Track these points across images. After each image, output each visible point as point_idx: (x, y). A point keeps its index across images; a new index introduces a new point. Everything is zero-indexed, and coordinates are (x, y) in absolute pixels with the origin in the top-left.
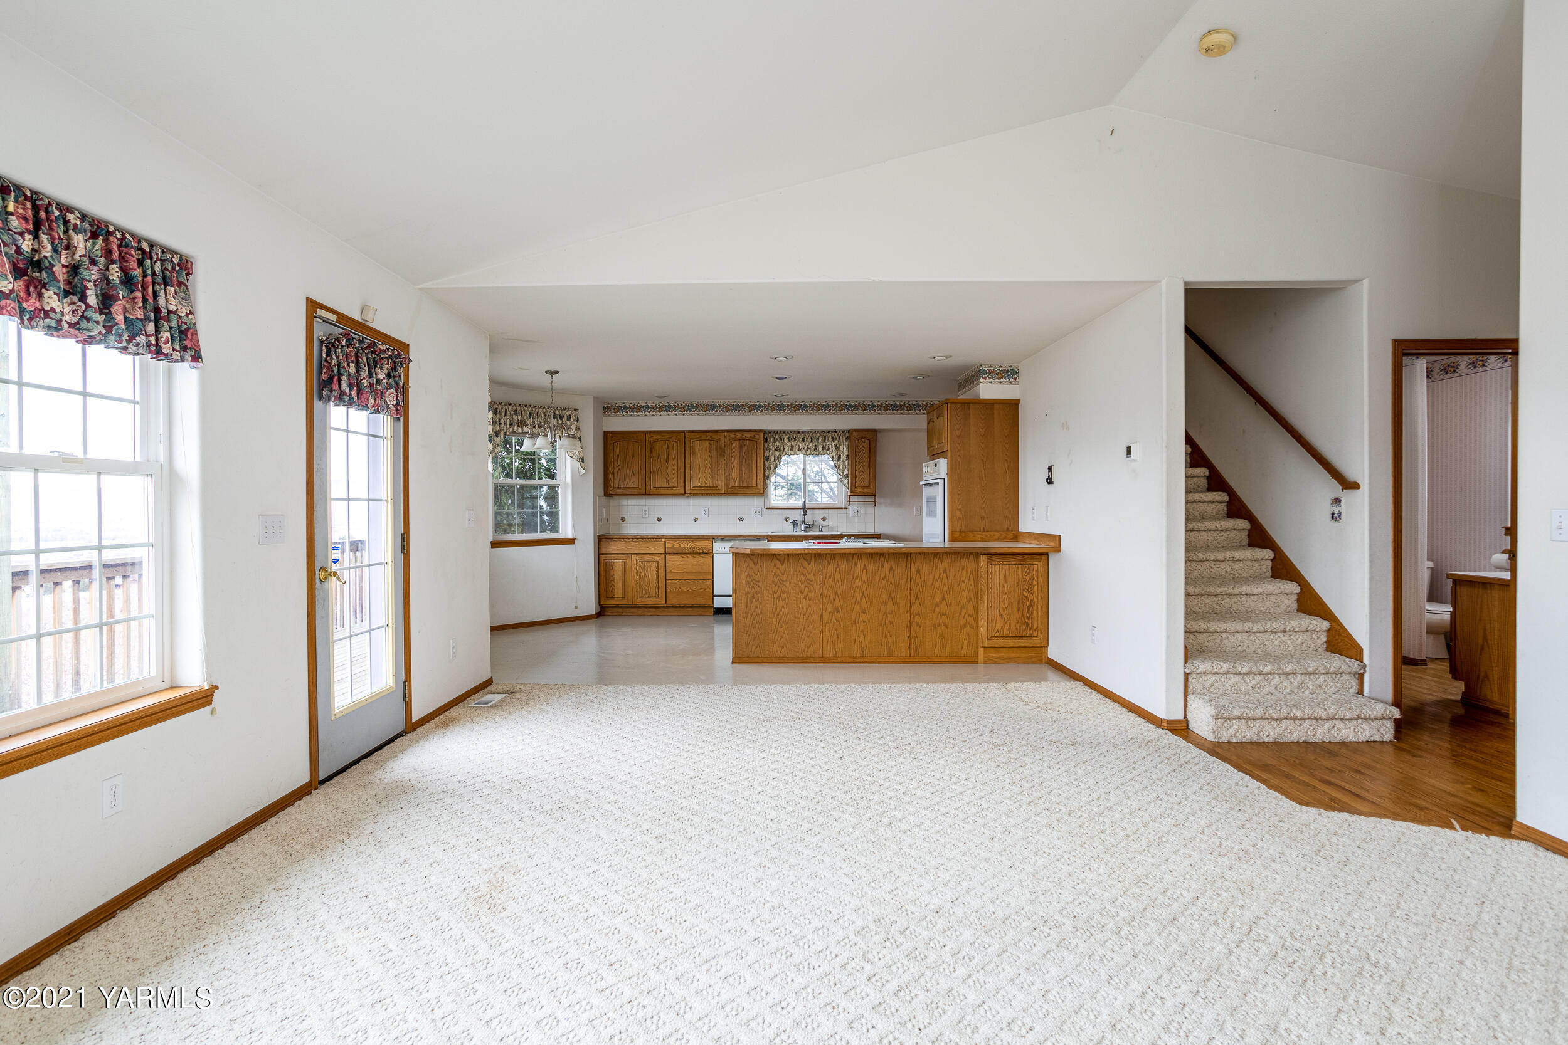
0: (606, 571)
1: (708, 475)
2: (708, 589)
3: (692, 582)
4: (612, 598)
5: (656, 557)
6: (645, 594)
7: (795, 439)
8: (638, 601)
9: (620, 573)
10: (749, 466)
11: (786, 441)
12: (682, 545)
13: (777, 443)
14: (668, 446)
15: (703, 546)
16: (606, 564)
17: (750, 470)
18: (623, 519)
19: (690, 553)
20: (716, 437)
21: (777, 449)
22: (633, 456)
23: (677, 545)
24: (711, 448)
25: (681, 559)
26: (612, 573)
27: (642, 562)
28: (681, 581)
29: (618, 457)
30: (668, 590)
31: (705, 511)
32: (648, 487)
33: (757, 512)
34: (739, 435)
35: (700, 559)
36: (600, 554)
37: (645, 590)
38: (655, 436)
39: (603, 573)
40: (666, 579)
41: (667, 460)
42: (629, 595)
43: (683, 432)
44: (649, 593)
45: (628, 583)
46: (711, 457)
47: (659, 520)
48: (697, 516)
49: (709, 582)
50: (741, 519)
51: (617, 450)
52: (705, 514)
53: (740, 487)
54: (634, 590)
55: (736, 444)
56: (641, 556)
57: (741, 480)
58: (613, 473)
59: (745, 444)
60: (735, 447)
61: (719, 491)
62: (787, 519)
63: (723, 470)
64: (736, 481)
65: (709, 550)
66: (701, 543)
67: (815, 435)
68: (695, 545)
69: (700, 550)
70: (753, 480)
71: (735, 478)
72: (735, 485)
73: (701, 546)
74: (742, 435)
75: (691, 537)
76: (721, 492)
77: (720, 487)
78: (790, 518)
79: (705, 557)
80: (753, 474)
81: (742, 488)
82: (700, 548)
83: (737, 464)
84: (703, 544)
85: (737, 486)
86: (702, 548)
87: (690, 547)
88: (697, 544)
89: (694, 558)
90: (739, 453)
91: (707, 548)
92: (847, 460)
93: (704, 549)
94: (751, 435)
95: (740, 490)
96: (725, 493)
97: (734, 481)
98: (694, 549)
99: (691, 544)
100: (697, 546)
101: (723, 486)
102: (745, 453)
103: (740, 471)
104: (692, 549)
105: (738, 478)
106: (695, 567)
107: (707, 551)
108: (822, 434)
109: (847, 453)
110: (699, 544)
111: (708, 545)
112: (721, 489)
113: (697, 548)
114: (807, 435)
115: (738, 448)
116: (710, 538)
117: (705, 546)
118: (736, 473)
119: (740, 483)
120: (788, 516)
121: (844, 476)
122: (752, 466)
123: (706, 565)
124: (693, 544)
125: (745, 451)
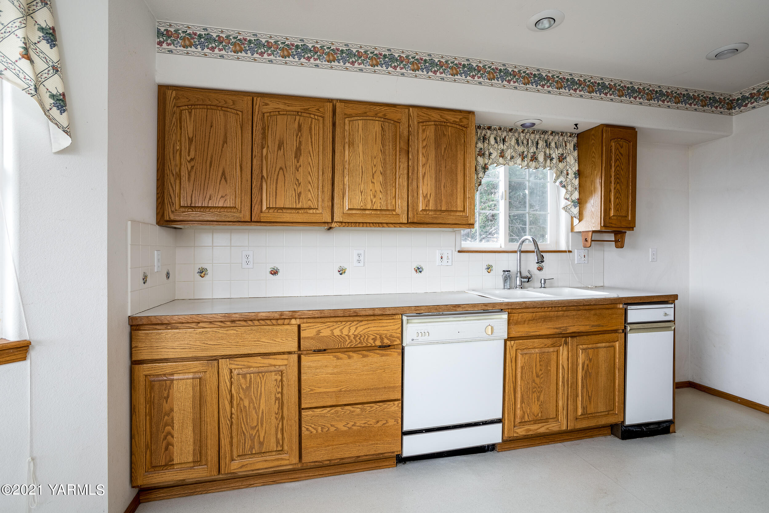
0: (150, 402)
1: (378, 187)
2: (391, 422)
3: (357, 410)
4: (169, 465)
5: (279, 361)
6: (252, 448)
7: (504, 140)
8: (235, 466)
9: (188, 404)
10: (453, 173)
11: (492, 141)
12: (337, 332)
13: (480, 145)
14: (300, 126)
15: (382, 331)
16: (151, 385)
17: (454, 182)
18: (202, 272)
19: (355, 349)
20: (392, 115)
21: (481, 154)
22: (225, 142)
23: (326, 332)
24: (383, 136)
25: (335, 362)
26: (166, 407)
27: (244, 376)
28: (334, 410)
29: (191, 140)
30: (304, 432)
31: (359, 255)
32: (256, 208)
33: (445, 258)
34: (436, 116)
35: (375, 359)
36: (135, 363)
37: (253, 440)
38: (273, 105)
39: (142, 408)
40: (300, 409)
41: (298, 154)
42: (212, 453)
43: (330, 100)
44: (261, 444)
45: (211, 428)
46: (383, 152)
47: (274, 272)
48: (344, 265)
49: (394, 407)
50: (419, 270)
51: (189, 127)
52: (359, 261)
53: (435, 211)
54: (225, 442)
55: (431, 132)
56: (240, 361)
57: (438, 200)
58: (179, 176)
59: (445, 133)
60: (428, 137)
61: (398, 219)
62: (489, 268)
63: (405, 179)
64: (429, 201)
65: (394, 339)
66: (377, 327)
67: (533, 136)
68: (364, 329)
69: (375, 340)
70: (458, 200)
71: (427, 194)
72: (427, 208)
73: (377, 332)
74: (441, 116)
75: (357, 313)
76: (401, 221)
77: (398, 211)
78: (493, 268)
79: (387, 355)
80: (459, 190)
81: (438, 213)
82: (376, 337)
83: (432, 169)
84: (382, 327)
85: (430, 209)
86: (378, 336)
87: (355, 335)
88: (369, 328)
89: (363, 357)
90: (435, 149)
91: (391, 335)
92: (576, 177)
93: (383, 338)
94: (456, 118)
95: (436, 218)
96: (408, 223)
97: (426, 200)
98: (362, 339)
99: (357, 327)
100: (369, 333)
101: (404, 208)
102: (445, 149)
103: (436, 182)
104: (357, 338)
105: (433, 195)
106: (365, 377)
107: (391, 342)
108: (542, 136)
109: (576, 168)
110: (373, 329)
111: (393, 330)
112: (401, 216)
113: (368, 337)
114: (522, 134)
115: (433, 139)
116: (397, 314)
117: (386, 332)
118: (429, 185)
119: (436, 204)
120: (490, 264)
121: (573, 201)
122: (457, 174)
123: (389, 371)
124: (360, 329)
125: (445, 146)
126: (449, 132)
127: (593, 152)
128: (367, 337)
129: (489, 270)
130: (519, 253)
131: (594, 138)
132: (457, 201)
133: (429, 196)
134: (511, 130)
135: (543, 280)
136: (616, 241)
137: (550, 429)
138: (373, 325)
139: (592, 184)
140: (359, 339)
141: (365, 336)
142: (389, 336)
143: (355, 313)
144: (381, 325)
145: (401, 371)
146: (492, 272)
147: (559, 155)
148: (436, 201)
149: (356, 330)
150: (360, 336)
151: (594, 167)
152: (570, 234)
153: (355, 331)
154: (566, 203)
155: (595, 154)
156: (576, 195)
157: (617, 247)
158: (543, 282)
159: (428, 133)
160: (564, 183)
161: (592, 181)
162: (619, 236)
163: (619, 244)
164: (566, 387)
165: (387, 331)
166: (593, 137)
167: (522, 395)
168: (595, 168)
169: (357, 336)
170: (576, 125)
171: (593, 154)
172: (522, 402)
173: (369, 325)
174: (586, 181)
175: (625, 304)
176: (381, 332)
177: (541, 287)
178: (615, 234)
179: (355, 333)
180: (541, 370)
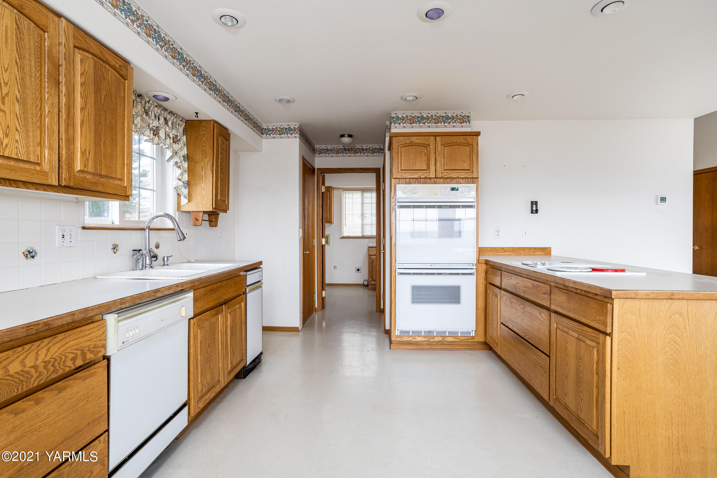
1: (12, 121)
2: (97, 470)
10: (112, 130)
12: (14, 367)
15: (85, 342)
17: (114, 142)
20: (34, 13)
24: (19, 40)
25: (11, 422)
33: (67, 236)
34: (95, 49)
35: (75, 388)
46: (20, 67)
49: (100, 446)
50: (30, 254)
53: (94, 174)
55: (89, 66)
57: (97, 160)
59: (106, 76)
60: (87, 73)
61: (45, 178)
62: (115, 248)
63: (55, 121)
64: (88, 160)
65: (98, 349)
66: (78, 338)
67: (156, 109)
68: (60, 348)
69: (74, 359)
70: (118, 164)
71: (85, 150)
72: (86, 170)
73: (77, 346)
74: (101, 51)
75: (49, 325)
76: (50, 182)
77: (46, 167)
78: (119, 247)
79: (91, 376)
80: (118, 152)
81: (97, 178)
82: (76, 354)
83: (91, 117)
84: (84, 337)
85: (89, 171)
86: (79, 352)
87: (45, 362)
88: (66, 343)
89: (59, 392)
90: (95, 92)
91: (95, 345)
92: (184, 160)
93: (85, 353)
94: (117, 63)
95: (95, 183)
96: (60, 185)
97: (85, 158)
98: (56, 364)
99: (49, 348)
100: (67, 351)
101: (54, 164)
102: (105, 97)
103: (95, 136)
104: (50, 366)
105: (92, 153)
106: (61, 423)
107: (95, 355)
108: (163, 112)
109: (185, 151)
110: (72, 343)
111: (97, 337)
112: (50, 174)
113: (66, 357)
114: (147, 104)
115: (93, 78)
116: (96, 315)
117: (88, 343)
118: (88, 138)
119: (96, 168)
120: (116, 243)
121: (183, 182)
122: (116, 132)
123: (93, 398)
124: (54, 349)
125: (105, 93)
126: (109, 76)
127: (204, 142)
128: (63, 358)
129: (115, 250)
130: (147, 230)
131: (205, 129)
132: (116, 167)
133: (87, 153)
134: (140, 96)
135: (166, 257)
136: (210, 221)
137: (216, 391)
138: (72, 337)
139: (202, 170)
140: (53, 366)
141: (61, 359)
142: (93, 348)
143: (46, 325)
144: (82, 335)
145: (106, 390)
146: (118, 252)
147: (174, 136)
148: (95, 161)
149: (47, 353)
150: (53, 360)
151: (204, 155)
152: (177, 213)
153: (46, 355)
154: (177, 183)
155: (206, 143)
156: (186, 177)
157: (211, 226)
158: (166, 260)
159: (86, 67)
160: (179, 164)
161: (203, 167)
162: (213, 216)
163: (213, 223)
164: (223, 349)
165: (90, 340)
166: (203, 128)
167: (201, 369)
168: (206, 156)
169: (50, 362)
170: (197, 113)
171: (204, 143)
172: (202, 375)
173: (67, 340)
174: (195, 166)
175: (245, 271)
176: (83, 344)
177: (164, 265)
178: (209, 215)
179: (47, 359)
180: (211, 340)
